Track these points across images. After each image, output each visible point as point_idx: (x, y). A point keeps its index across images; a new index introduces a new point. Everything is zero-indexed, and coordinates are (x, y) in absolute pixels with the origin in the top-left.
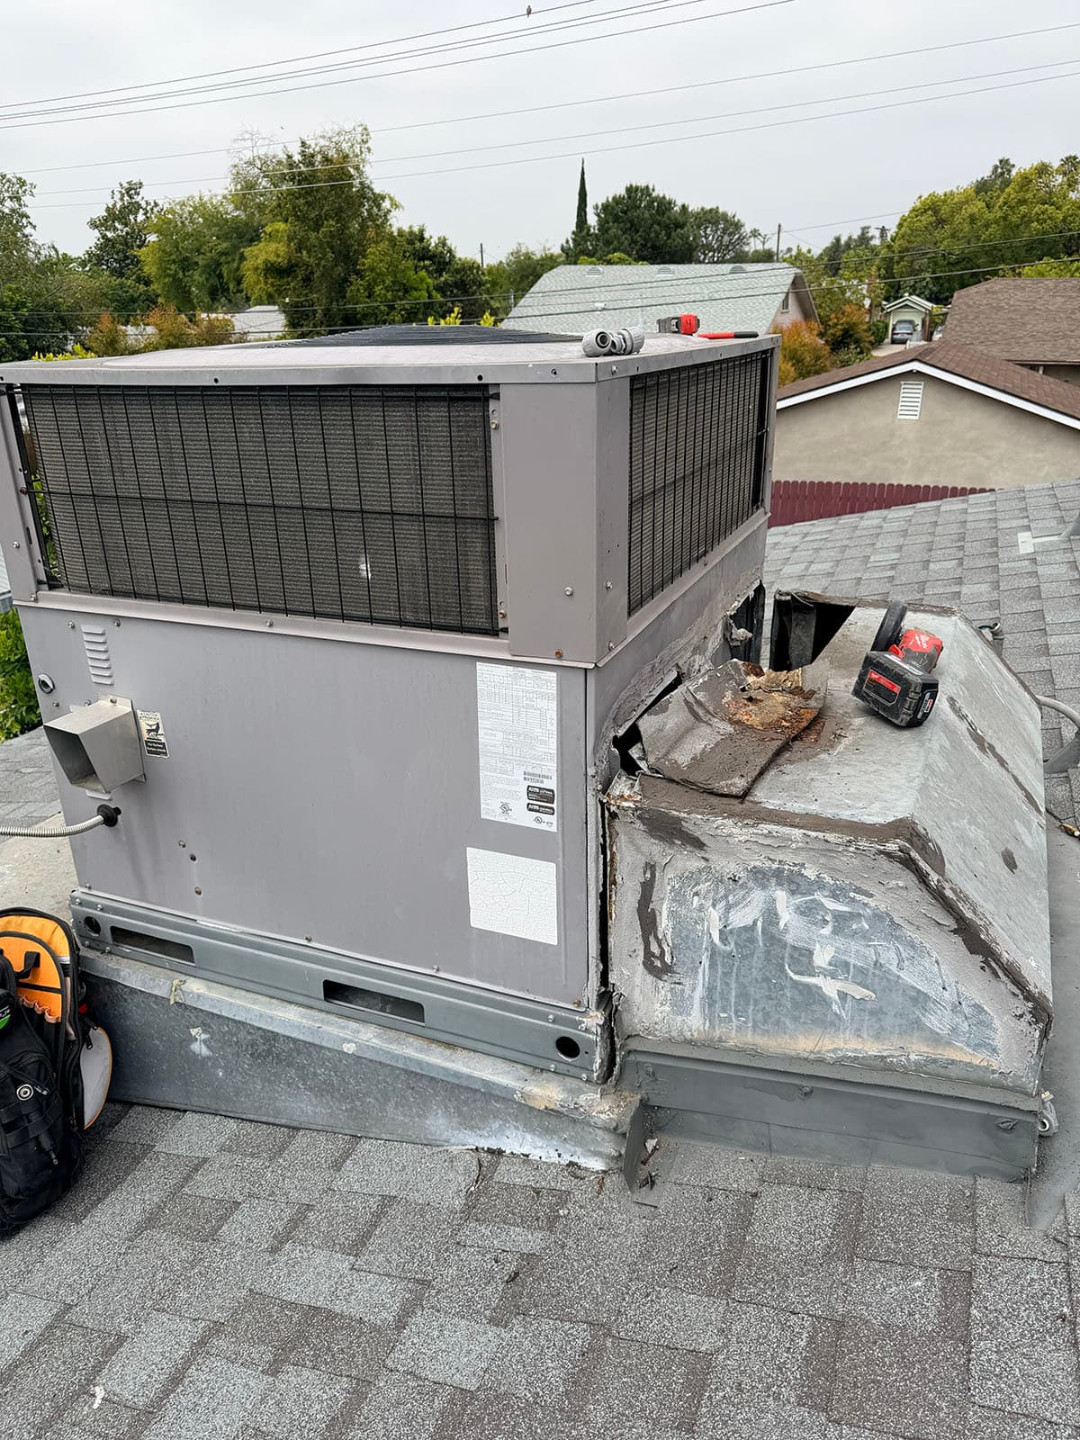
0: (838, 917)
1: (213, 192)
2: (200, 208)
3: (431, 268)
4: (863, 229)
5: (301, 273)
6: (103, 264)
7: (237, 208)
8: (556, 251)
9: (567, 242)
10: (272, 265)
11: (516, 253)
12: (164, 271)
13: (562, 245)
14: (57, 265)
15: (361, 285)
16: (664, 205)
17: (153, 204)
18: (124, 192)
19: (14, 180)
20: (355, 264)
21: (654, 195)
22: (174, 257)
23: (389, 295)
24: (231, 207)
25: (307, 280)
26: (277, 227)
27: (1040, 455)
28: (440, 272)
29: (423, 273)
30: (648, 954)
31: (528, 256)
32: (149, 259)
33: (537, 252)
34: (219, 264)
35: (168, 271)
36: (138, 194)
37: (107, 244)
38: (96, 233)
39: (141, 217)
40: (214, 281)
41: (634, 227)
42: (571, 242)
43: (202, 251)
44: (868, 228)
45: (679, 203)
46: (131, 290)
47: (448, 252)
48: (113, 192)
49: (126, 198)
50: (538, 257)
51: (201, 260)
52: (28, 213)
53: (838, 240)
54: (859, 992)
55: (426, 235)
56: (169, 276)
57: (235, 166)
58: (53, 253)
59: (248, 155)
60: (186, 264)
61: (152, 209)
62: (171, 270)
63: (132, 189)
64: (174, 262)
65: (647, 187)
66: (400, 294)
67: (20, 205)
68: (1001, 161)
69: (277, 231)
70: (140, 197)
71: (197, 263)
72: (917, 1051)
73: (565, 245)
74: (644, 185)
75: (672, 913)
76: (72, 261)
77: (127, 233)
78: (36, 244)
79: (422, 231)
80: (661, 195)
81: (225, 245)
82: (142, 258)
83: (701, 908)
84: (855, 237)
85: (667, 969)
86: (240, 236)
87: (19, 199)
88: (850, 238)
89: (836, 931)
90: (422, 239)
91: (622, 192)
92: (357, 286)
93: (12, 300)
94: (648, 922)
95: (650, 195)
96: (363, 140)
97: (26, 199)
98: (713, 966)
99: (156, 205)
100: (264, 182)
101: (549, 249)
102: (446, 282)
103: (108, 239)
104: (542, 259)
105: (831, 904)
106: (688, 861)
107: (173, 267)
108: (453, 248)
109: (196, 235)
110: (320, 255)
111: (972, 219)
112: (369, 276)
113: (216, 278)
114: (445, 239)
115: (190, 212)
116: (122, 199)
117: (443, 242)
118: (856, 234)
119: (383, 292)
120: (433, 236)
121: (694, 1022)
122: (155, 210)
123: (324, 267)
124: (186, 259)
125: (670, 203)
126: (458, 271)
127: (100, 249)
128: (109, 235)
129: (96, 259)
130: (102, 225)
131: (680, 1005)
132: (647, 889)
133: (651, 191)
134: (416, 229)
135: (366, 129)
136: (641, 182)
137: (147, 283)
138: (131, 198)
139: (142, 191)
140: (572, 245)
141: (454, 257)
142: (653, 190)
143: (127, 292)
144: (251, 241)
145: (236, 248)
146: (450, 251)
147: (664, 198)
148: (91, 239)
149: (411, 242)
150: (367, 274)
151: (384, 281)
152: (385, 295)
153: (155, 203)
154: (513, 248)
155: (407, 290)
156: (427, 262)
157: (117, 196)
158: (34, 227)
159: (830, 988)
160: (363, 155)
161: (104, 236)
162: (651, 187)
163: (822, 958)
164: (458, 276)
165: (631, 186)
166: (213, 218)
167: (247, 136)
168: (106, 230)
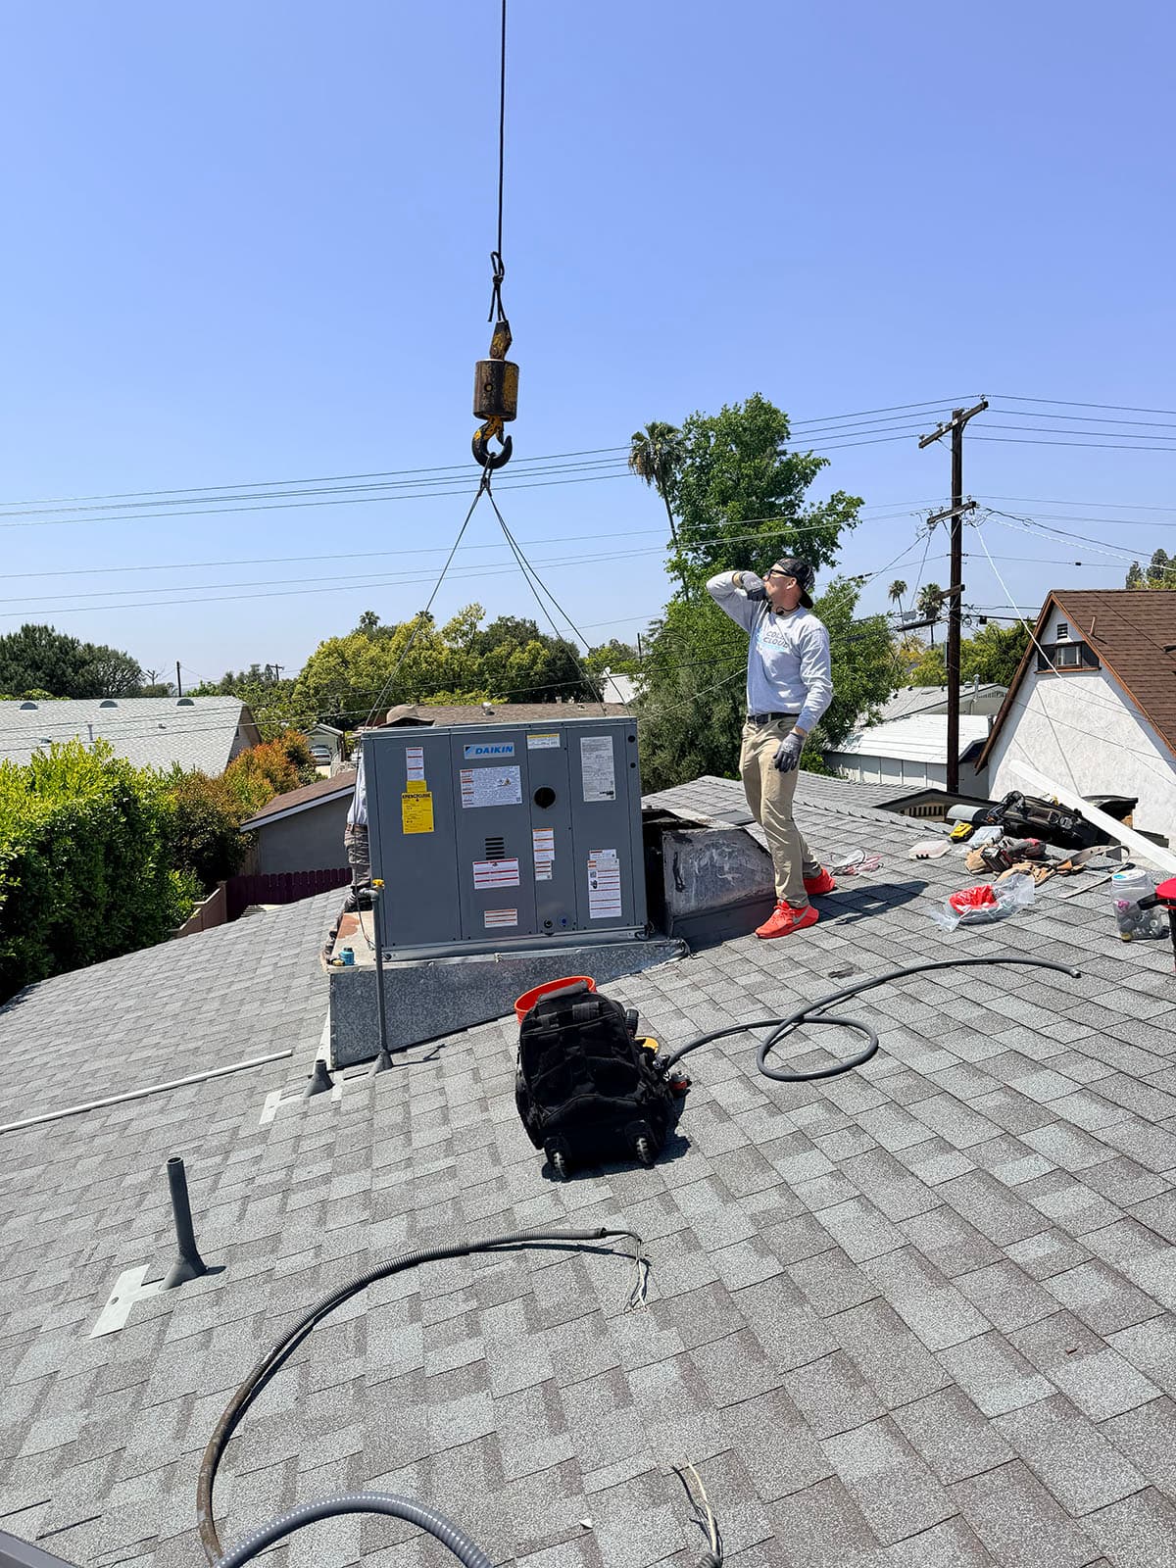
0: (730, 853)
4: (253, 666)
16: (67, 646)
21: (54, 634)
30: (677, 884)
41: (36, 666)
44: (258, 666)
45: (83, 642)
53: (230, 676)
54: (737, 875)
65: (46, 627)
68: (367, 614)
72: (755, 889)
74: (42, 625)
75: (684, 867)
80: (63, 635)
83: (692, 863)
84: (246, 673)
85: (684, 887)
88: (242, 674)
89: (729, 858)
91: (16, 630)
94: (676, 871)
95: (50, 635)
98: (697, 881)
105: (727, 850)
106: (688, 848)
111: (372, 661)
118: (247, 671)
121: (693, 904)
125: (73, 642)
131: (688, 900)
132: (676, 861)
133: (50, 631)
136: (37, 621)
142: (53, 630)
147: (66, 637)
159: (729, 877)
162: (50, 627)
163: (726, 868)
165: (27, 626)
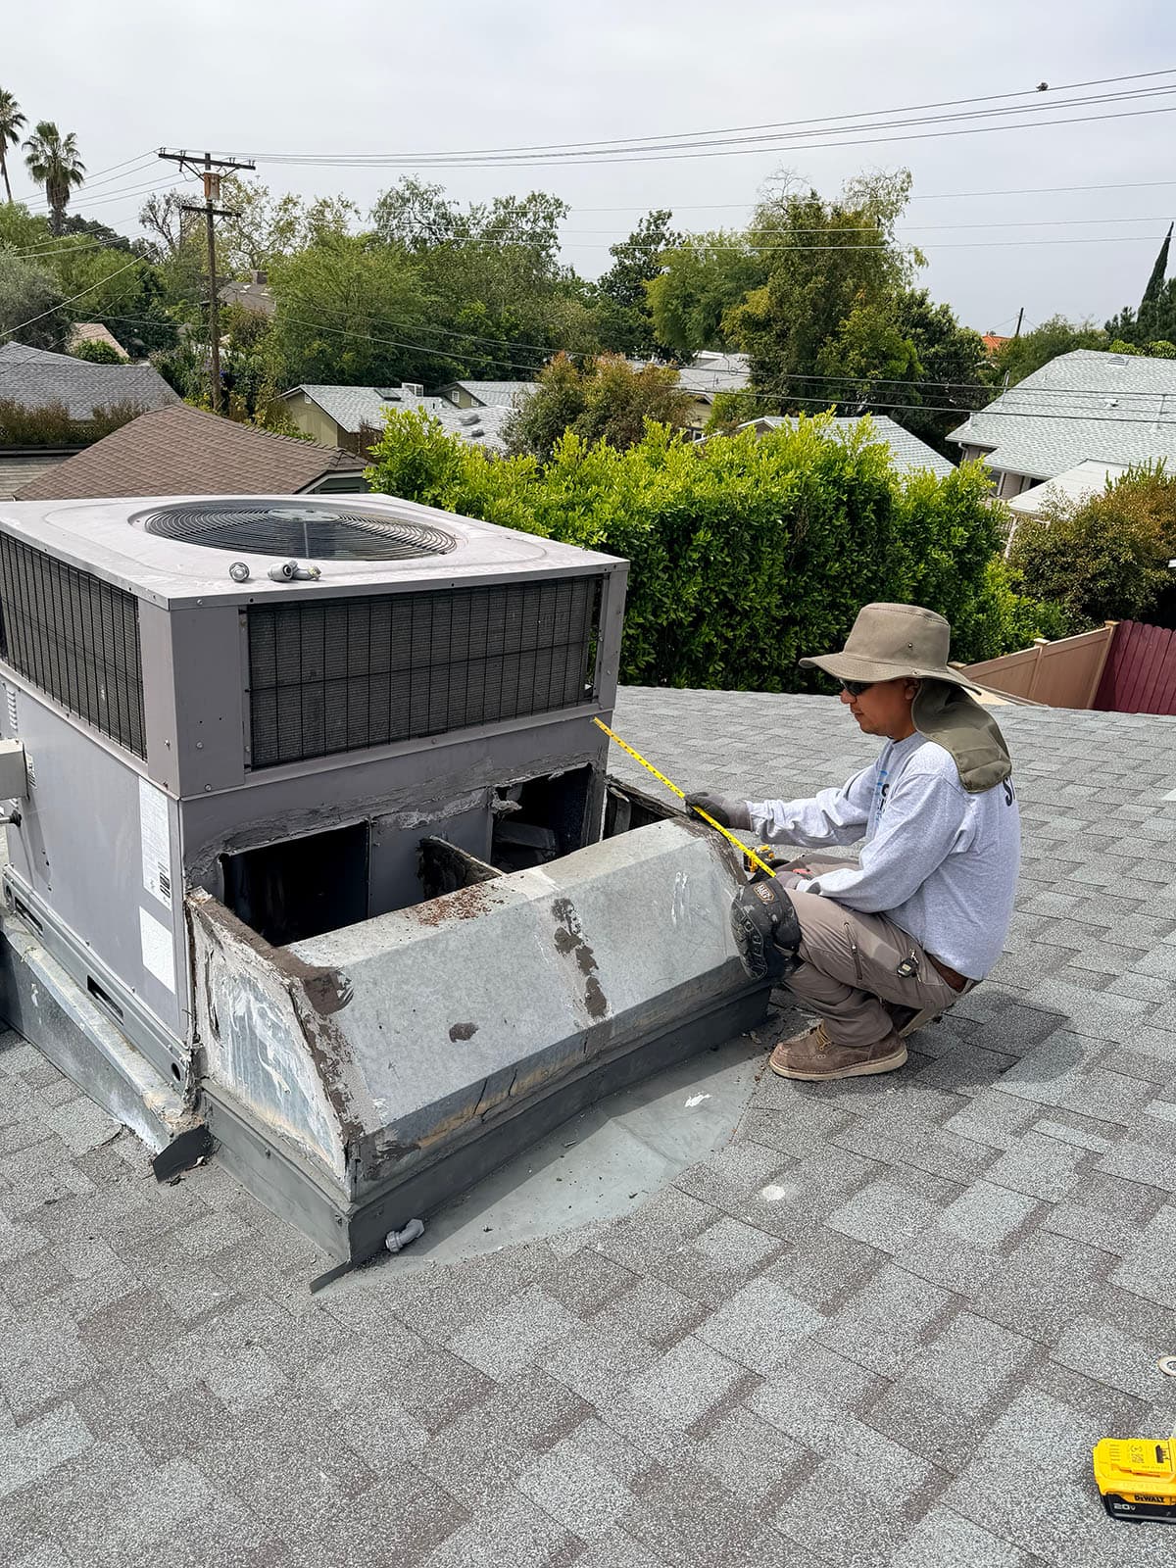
1: (734, 231)
2: (717, 245)
3: (923, 337)
5: (777, 328)
6: (614, 291)
7: (752, 249)
8: (1100, 328)
9: (1116, 319)
11: (1053, 327)
12: (665, 305)
13: (1108, 322)
14: (571, 287)
15: (835, 348)
17: (676, 235)
18: (652, 221)
19: (552, 201)
20: (836, 325)
22: (677, 292)
24: (747, 247)
25: (782, 335)
28: (931, 343)
29: (909, 342)
31: (1064, 330)
32: (654, 293)
33: (1076, 327)
34: (720, 304)
35: (669, 306)
36: (665, 224)
37: (623, 271)
38: (615, 260)
39: (661, 247)
40: (712, 321)
42: (1120, 319)
43: (706, 289)
46: (631, 321)
47: (948, 321)
48: (641, 221)
49: (652, 227)
50: (1077, 332)
51: (704, 298)
52: (558, 234)
55: (929, 301)
56: (670, 310)
57: (762, 205)
58: (570, 275)
59: (777, 195)
60: (688, 301)
61: (674, 241)
62: (672, 305)
63: (661, 218)
64: (678, 298)
66: (876, 361)
67: (552, 226)
70: (666, 227)
71: (699, 301)
73: (1111, 322)
76: (583, 285)
77: (644, 262)
78: (556, 265)
79: (924, 296)
81: (731, 285)
82: (649, 291)
86: (748, 278)
87: (552, 220)
90: (922, 303)
92: (829, 350)
93: (507, 321)
96: (902, 188)
97: (558, 221)
99: (680, 236)
101: (1091, 325)
102: (936, 353)
103: (626, 267)
104: (1081, 335)
107: (675, 302)
108: (954, 318)
109: (708, 272)
112: (846, 339)
113: (714, 319)
114: (948, 308)
115: (706, 248)
116: (648, 229)
117: (945, 311)
119: (857, 357)
120: (935, 302)
122: (678, 241)
123: (801, 324)
124: (690, 295)
126: (953, 343)
127: (615, 276)
128: (627, 262)
129: (608, 285)
130: (622, 252)
134: (918, 293)
135: (909, 176)
137: (650, 315)
138: (657, 227)
139: (670, 223)
140: (1120, 323)
141: (954, 327)
143: (626, 322)
145: (740, 288)
146: (950, 321)
148: (608, 265)
149: (909, 307)
150: (845, 337)
151: (861, 347)
153: (679, 234)
154: (1048, 318)
155: (886, 357)
156: (920, 331)
157: (645, 224)
158: (560, 248)
159: (275, 1078)
160: (899, 204)
161: (621, 263)
164: (953, 349)
166: (727, 256)
167: (781, 175)
168: (625, 257)
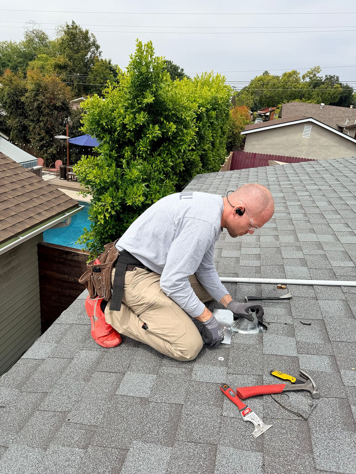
1: (16, 41)
2: (10, 46)
5: (69, 69)
7: (25, 47)
10: (58, 64)
15: (92, 76)
23: (102, 81)
24: (23, 47)
25: (71, 72)
26: (42, 56)
27: (346, 153)
34: (17, 67)
43: (11, 61)
45: (181, 68)
57: (27, 32)
65: (170, 61)
66: (105, 81)
69: (42, 57)
71: (8, 65)
80: (175, 65)
81: (21, 60)
86: (26, 58)
90: (110, 64)
92: (90, 76)
95: (171, 64)
100: (36, 40)
109: (8, 55)
110: (78, 63)
111: (274, 85)
112: (95, 73)
114: (117, 65)
115: (6, 47)
119: (100, 79)
120: (113, 63)
123: (79, 67)
124: (4, 63)
142: (172, 62)
144: (31, 60)
145: (25, 61)
147: (176, 65)
149: (106, 64)
151: (100, 76)
152: (100, 81)
162: (171, 62)
165: (165, 60)
166: (15, 50)
167: (31, 22)
